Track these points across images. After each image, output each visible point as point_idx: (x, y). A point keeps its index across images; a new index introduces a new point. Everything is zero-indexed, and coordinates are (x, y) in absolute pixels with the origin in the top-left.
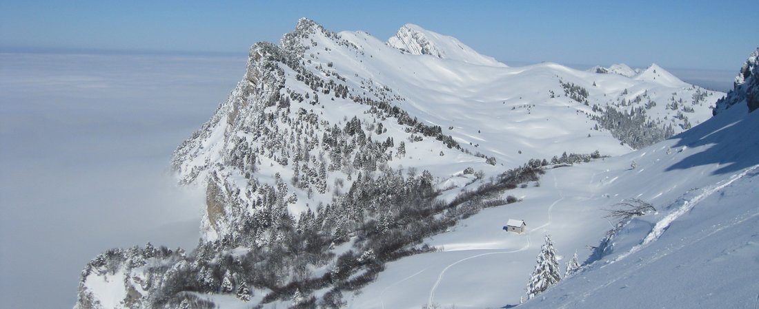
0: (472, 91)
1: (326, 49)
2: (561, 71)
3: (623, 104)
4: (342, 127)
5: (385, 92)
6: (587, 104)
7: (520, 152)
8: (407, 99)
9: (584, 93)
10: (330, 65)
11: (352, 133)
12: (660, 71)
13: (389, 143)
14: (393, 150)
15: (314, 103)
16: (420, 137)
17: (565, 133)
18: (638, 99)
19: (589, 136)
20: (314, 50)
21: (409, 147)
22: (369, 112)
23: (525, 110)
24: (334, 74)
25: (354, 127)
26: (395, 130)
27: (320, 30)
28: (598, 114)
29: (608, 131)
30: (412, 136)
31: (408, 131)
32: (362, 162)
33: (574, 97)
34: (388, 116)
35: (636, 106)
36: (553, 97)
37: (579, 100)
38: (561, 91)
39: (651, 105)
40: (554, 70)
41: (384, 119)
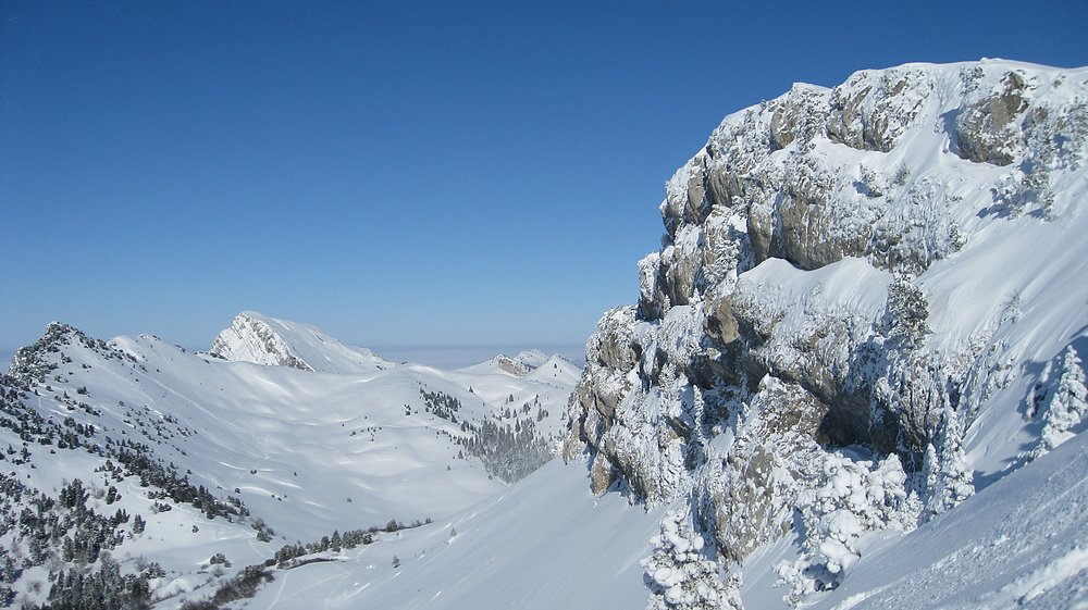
0: (303, 410)
1: (84, 367)
2: (428, 375)
3: (508, 415)
4: (56, 497)
5: (167, 424)
6: (454, 421)
7: (349, 500)
8: (201, 431)
9: (454, 404)
10: (82, 391)
11: (70, 504)
12: (562, 365)
13: (121, 518)
14: (126, 527)
15: (19, 462)
16: (167, 506)
17: (417, 465)
18: (527, 408)
19: (449, 468)
20: (64, 369)
21: (151, 520)
22: (103, 469)
23: (367, 435)
24: (82, 407)
25: (73, 496)
26: (135, 497)
27: (78, 337)
28: (468, 435)
29: (477, 459)
30: (156, 505)
31: (152, 496)
32: (75, 550)
33: (439, 413)
34: (128, 475)
35: (523, 417)
36: (408, 413)
37: (445, 417)
38: (421, 404)
39: (542, 415)
40: (419, 373)
41: (120, 479)
